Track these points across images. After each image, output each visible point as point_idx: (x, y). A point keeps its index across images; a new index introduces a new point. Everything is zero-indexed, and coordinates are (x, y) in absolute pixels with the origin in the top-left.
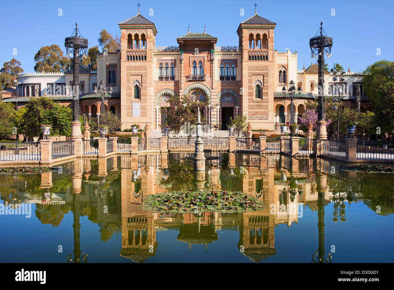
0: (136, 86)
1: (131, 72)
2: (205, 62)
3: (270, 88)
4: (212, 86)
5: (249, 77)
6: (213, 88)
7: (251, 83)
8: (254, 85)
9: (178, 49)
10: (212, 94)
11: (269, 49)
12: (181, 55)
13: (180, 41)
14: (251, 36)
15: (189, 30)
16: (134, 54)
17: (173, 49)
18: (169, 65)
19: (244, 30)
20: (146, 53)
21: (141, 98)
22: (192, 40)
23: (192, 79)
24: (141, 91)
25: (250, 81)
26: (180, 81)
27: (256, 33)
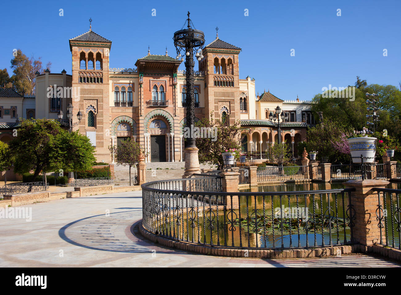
0: (91, 112)
1: (85, 96)
2: (167, 87)
3: (237, 115)
4: (175, 113)
5: (215, 103)
6: (177, 115)
7: (218, 110)
8: (220, 112)
9: (137, 71)
10: (175, 121)
11: (234, 74)
12: (141, 78)
13: (141, 63)
14: (216, 60)
15: (149, 51)
16: (88, 75)
17: (131, 71)
18: (127, 90)
19: (209, 54)
20: (102, 74)
21: (97, 126)
22: (155, 62)
23: (152, 106)
24: (97, 118)
25: (217, 108)
26: (140, 107)
27: (221, 58)
